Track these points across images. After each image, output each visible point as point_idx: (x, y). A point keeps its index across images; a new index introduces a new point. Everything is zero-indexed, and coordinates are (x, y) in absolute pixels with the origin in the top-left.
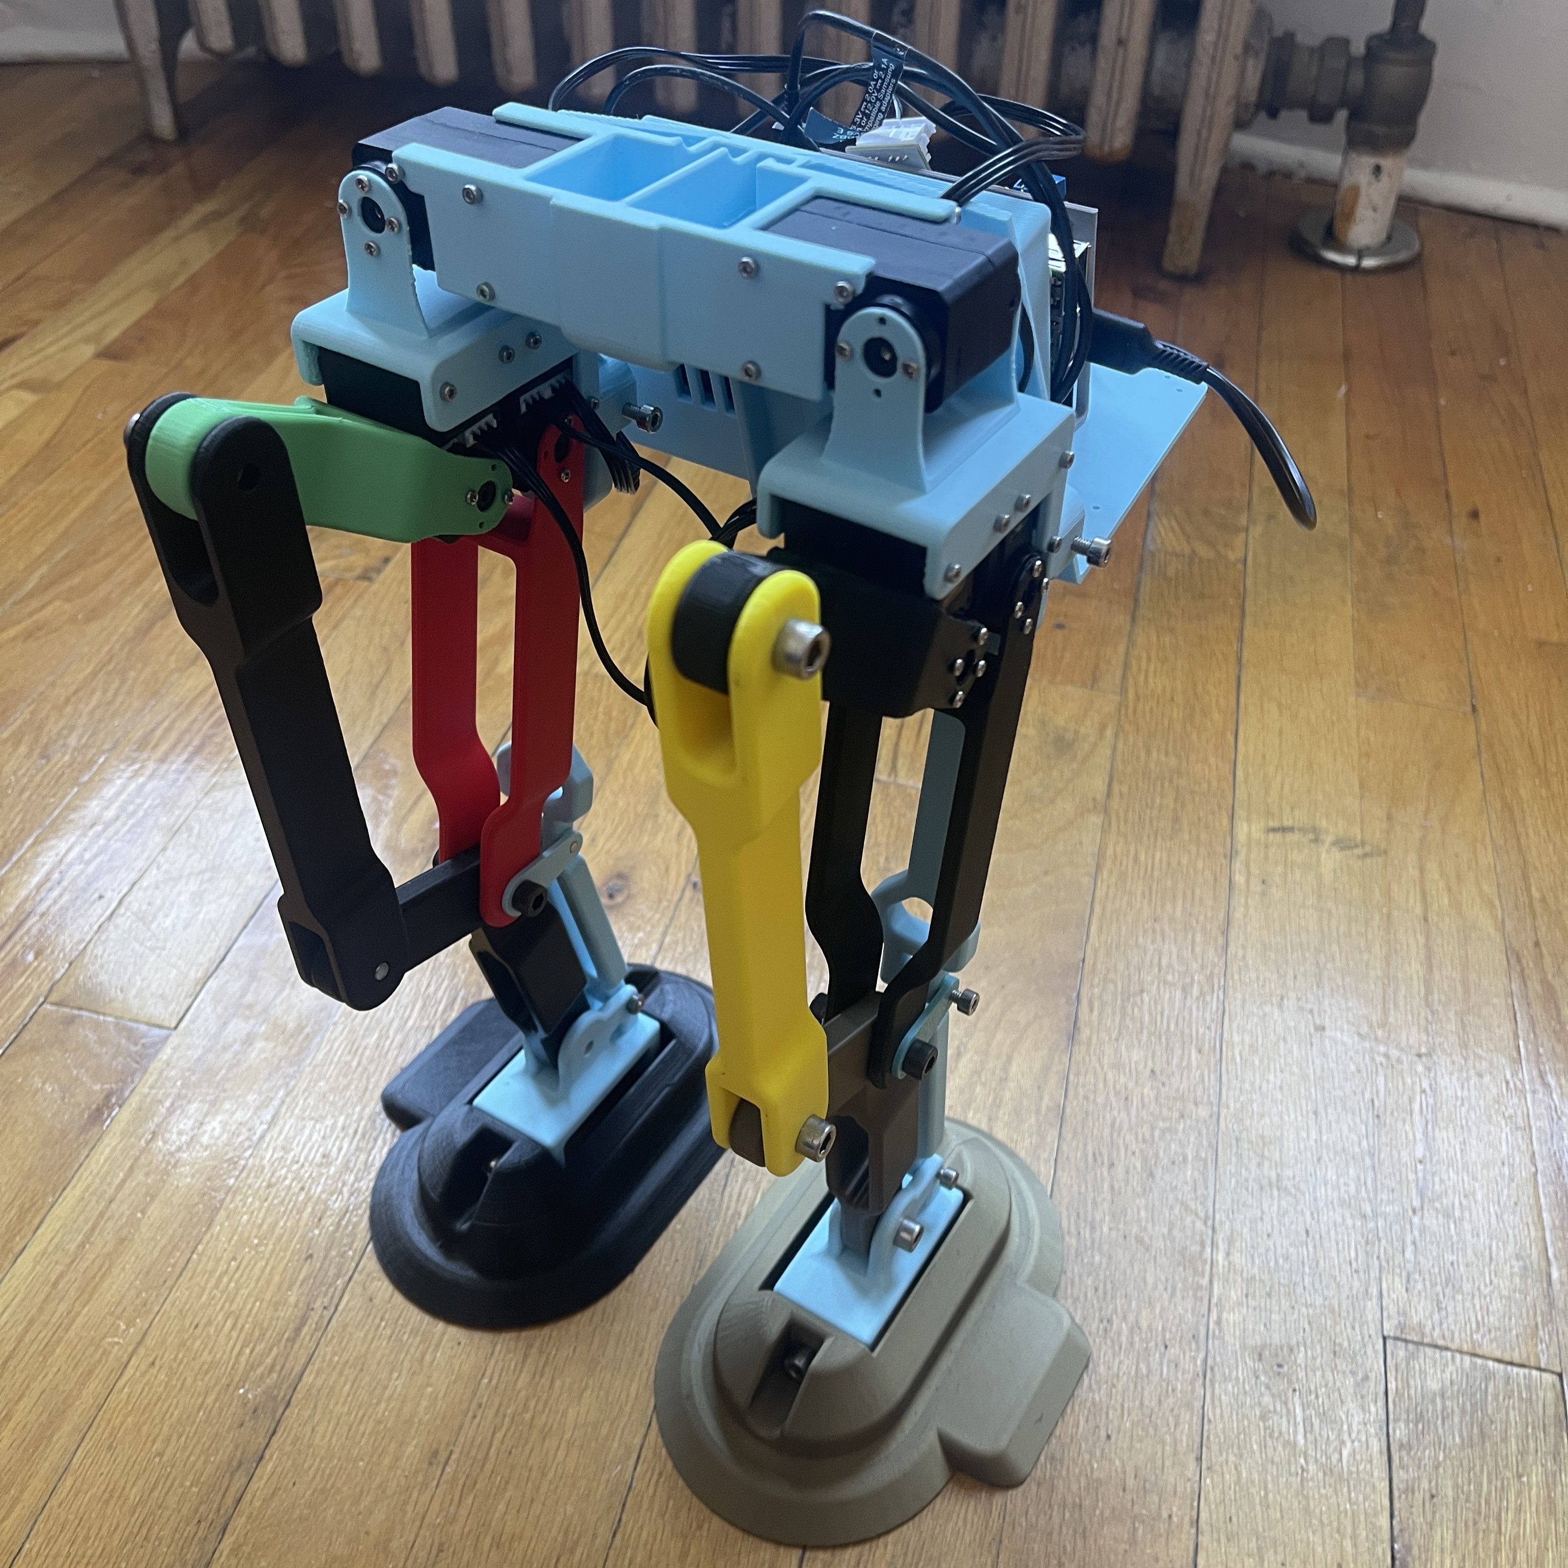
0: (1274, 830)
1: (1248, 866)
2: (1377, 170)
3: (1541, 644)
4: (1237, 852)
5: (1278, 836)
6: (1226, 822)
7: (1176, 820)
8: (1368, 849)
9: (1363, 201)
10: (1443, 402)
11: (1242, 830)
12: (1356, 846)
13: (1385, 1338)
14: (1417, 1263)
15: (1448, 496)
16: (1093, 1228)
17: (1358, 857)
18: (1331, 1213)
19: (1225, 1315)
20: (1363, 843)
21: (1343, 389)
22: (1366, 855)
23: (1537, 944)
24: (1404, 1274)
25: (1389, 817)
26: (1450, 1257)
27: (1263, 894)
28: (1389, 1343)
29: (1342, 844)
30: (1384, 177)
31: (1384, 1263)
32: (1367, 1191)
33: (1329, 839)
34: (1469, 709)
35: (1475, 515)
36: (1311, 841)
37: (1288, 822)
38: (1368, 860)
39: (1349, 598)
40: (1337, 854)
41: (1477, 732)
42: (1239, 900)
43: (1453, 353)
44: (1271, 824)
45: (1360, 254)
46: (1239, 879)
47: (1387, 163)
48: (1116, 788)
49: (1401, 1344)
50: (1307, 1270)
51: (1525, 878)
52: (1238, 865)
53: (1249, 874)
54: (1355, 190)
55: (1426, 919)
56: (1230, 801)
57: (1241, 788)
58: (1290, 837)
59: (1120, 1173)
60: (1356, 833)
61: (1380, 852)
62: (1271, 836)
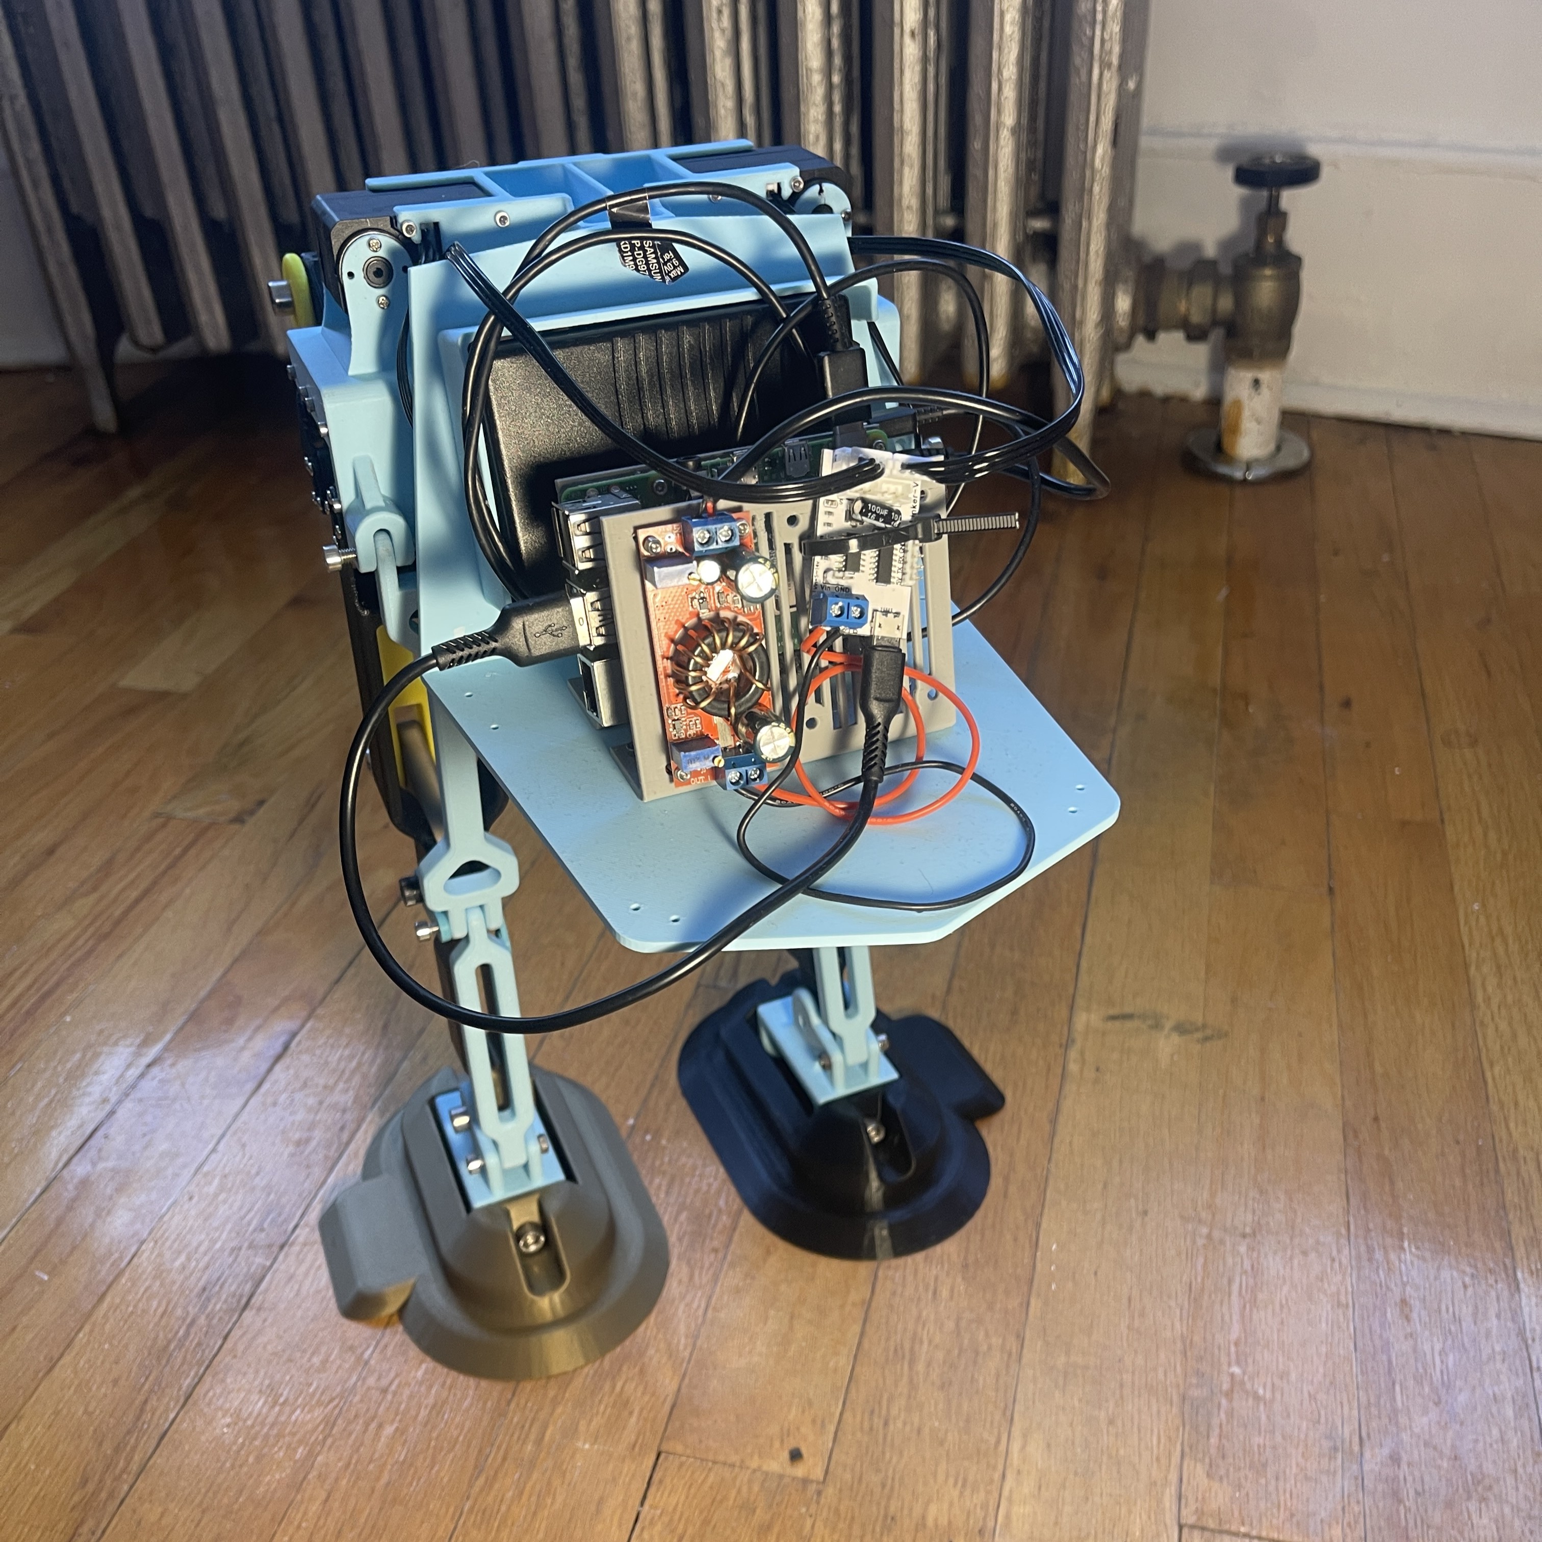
0: (1113, 1018)
1: (1082, 1053)
2: (1256, 383)
3: (1404, 824)
4: (1073, 1041)
5: (1118, 1024)
6: (1065, 1013)
7: (1014, 1012)
8: (1209, 1032)
9: (1246, 413)
10: (1323, 598)
11: (1081, 1020)
12: (1197, 1030)
13: (1181, 1528)
14: (1221, 1449)
15: (1321, 687)
16: (886, 1424)
17: (1198, 1041)
18: (1136, 1400)
19: (1015, 1509)
20: (1204, 1026)
21: (1224, 592)
22: (1206, 1039)
23: (1376, 1119)
24: (1207, 1460)
25: (1234, 1000)
26: (1257, 1440)
27: (1096, 1081)
28: (1185, 1531)
29: (1181, 1029)
30: (1265, 390)
31: (1187, 1449)
32: (1176, 1376)
33: (1168, 1025)
34: (1324, 890)
35: (1347, 704)
36: (1151, 1027)
37: (1128, 1010)
38: (1207, 1046)
39: (1212, 789)
40: (1176, 1038)
41: (1333, 913)
42: (1070, 1088)
43: (1336, 553)
44: (1112, 1012)
45: (1249, 466)
46: (1073, 1067)
47: (1265, 376)
48: (956, 983)
49: (1196, 1533)
50: (1105, 1459)
51: (1369, 1054)
52: (1073, 1054)
53: (1083, 1062)
54: (1238, 404)
55: (1263, 1099)
56: (1071, 990)
57: (1084, 978)
58: (1129, 1024)
59: (920, 1367)
60: (1198, 1017)
61: (1221, 1035)
62: (1110, 1024)
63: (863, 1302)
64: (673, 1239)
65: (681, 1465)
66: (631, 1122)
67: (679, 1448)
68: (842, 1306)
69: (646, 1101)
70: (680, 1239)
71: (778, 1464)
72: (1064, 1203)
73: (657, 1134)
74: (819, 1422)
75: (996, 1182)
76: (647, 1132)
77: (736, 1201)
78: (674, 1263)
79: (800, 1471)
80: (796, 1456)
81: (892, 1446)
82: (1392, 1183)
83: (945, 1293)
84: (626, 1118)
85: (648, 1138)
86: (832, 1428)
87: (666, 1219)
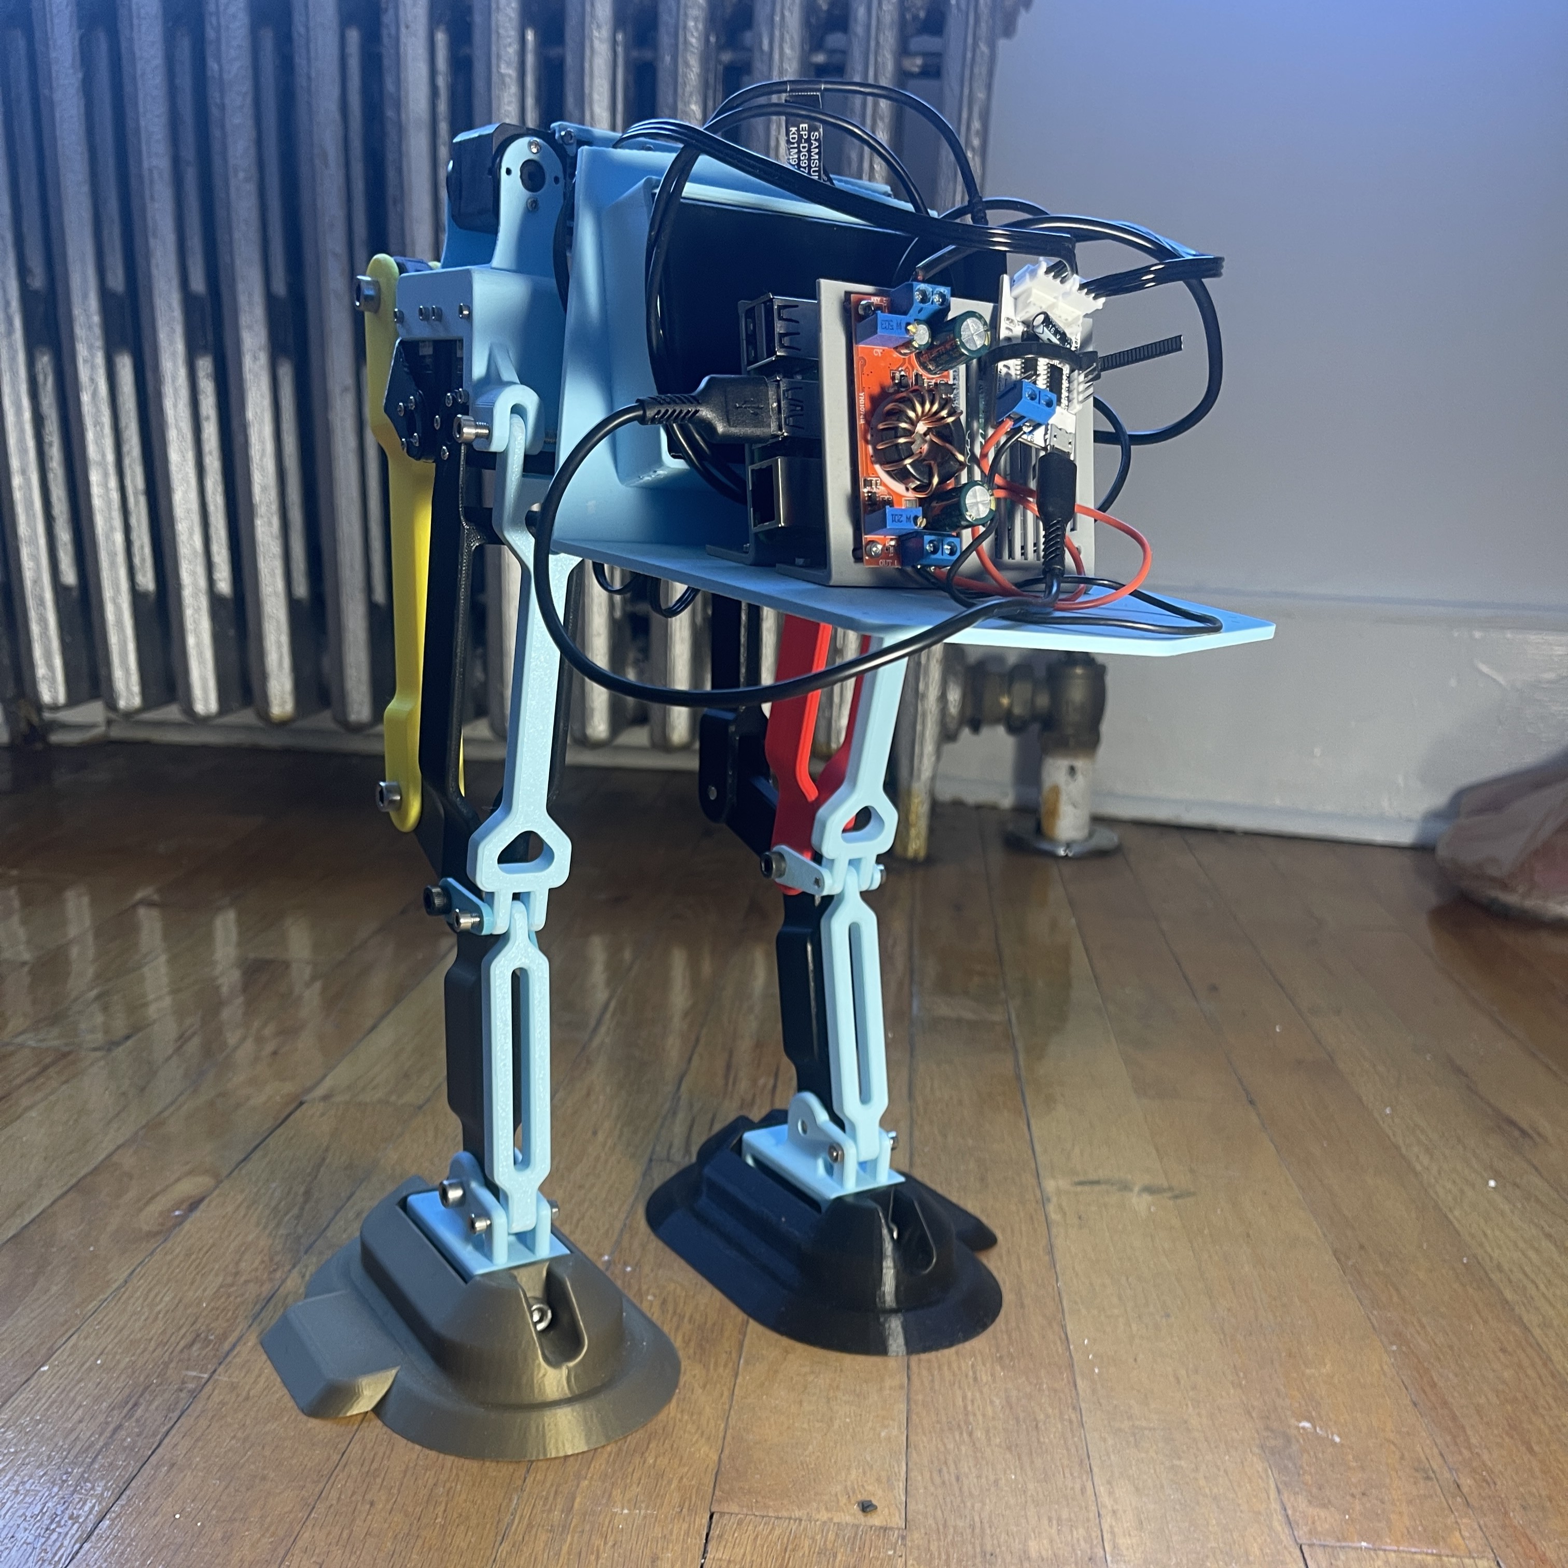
0: (1081, 1183)
1: (1060, 1207)
2: (1072, 770)
3: (1299, 1061)
4: (1048, 1200)
5: (1087, 1188)
6: (1032, 1180)
7: (983, 1179)
8: (1177, 1192)
9: (1064, 798)
10: (1166, 928)
11: (1050, 1185)
12: (1165, 1191)
13: (1300, 1546)
15: (1186, 978)
16: (958, 1479)
17: (1170, 1198)
18: (1215, 1451)
19: (1120, 1541)
20: (1171, 1188)
22: (1177, 1197)
23: (1361, 1247)
24: (1306, 1493)
25: (1192, 1171)
27: (1081, 1226)
28: (1306, 1548)
29: (1148, 1190)
30: (1080, 778)
31: (1282, 1487)
33: (1136, 1189)
34: (1245, 1102)
35: (1214, 988)
36: (1120, 1189)
37: (1092, 1178)
38: (1179, 1201)
39: (1112, 1038)
40: (1147, 1198)
41: (1259, 1116)
42: (1058, 1231)
43: (1166, 901)
44: (1076, 1179)
46: (1055, 1216)
47: (1079, 764)
49: (1317, 1549)
51: (1334, 1204)
52: (1051, 1208)
53: (1064, 1213)
54: (1056, 790)
55: (1248, 1236)
56: (1033, 1166)
57: (1041, 1158)
58: (1097, 1188)
59: (979, 1434)
60: (1162, 1182)
61: (1189, 1194)
62: (1079, 1188)
63: (901, 1387)
64: (678, 1343)
65: (740, 1523)
66: (606, 1258)
67: (734, 1508)
68: (881, 1389)
69: (618, 1243)
70: (687, 1343)
71: (851, 1516)
72: (1084, 1311)
73: (638, 1265)
74: (884, 1480)
75: (1008, 1297)
76: (626, 1264)
77: (741, 1316)
78: (685, 1364)
79: (876, 1520)
80: (866, 1507)
81: (971, 1494)
82: (1397, 1290)
83: (985, 1377)
84: (601, 1255)
85: (629, 1269)
86: (902, 1485)
87: (666, 1329)
